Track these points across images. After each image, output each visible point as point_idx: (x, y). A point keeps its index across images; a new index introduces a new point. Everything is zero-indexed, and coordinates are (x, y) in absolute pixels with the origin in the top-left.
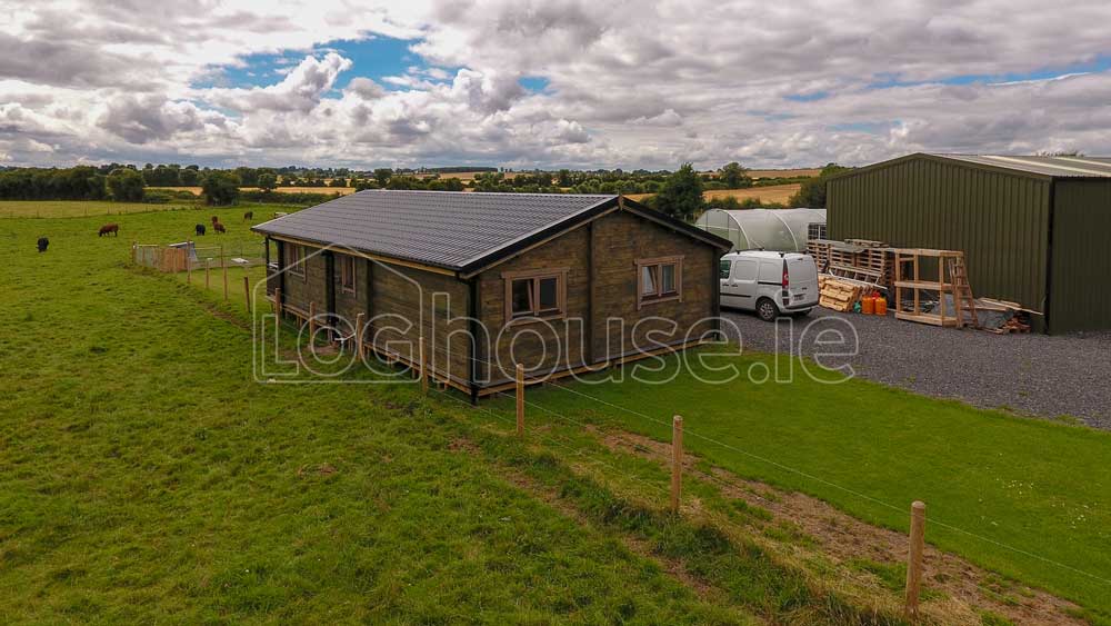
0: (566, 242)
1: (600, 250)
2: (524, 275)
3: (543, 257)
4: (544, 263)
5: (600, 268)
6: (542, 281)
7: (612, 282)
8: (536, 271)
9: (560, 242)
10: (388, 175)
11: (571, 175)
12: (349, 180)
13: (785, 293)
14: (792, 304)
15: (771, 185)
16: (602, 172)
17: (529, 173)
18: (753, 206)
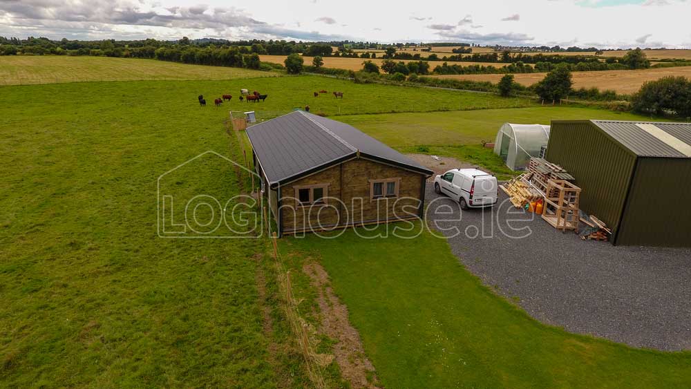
0: (328, 172)
1: (348, 176)
2: (305, 187)
3: (315, 179)
4: (316, 182)
5: (347, 184)
6: (314, 190)
7: (356, 190)
8: (311, 185)
9: (324, 173)
10: (394, 51)
11: (511, 55)
12: (371, 54)
13: (471, 197)
14: (474, 203)
15: (666, 67)
16: (543, 48)
17: (492, 47)
18: (610, 96)
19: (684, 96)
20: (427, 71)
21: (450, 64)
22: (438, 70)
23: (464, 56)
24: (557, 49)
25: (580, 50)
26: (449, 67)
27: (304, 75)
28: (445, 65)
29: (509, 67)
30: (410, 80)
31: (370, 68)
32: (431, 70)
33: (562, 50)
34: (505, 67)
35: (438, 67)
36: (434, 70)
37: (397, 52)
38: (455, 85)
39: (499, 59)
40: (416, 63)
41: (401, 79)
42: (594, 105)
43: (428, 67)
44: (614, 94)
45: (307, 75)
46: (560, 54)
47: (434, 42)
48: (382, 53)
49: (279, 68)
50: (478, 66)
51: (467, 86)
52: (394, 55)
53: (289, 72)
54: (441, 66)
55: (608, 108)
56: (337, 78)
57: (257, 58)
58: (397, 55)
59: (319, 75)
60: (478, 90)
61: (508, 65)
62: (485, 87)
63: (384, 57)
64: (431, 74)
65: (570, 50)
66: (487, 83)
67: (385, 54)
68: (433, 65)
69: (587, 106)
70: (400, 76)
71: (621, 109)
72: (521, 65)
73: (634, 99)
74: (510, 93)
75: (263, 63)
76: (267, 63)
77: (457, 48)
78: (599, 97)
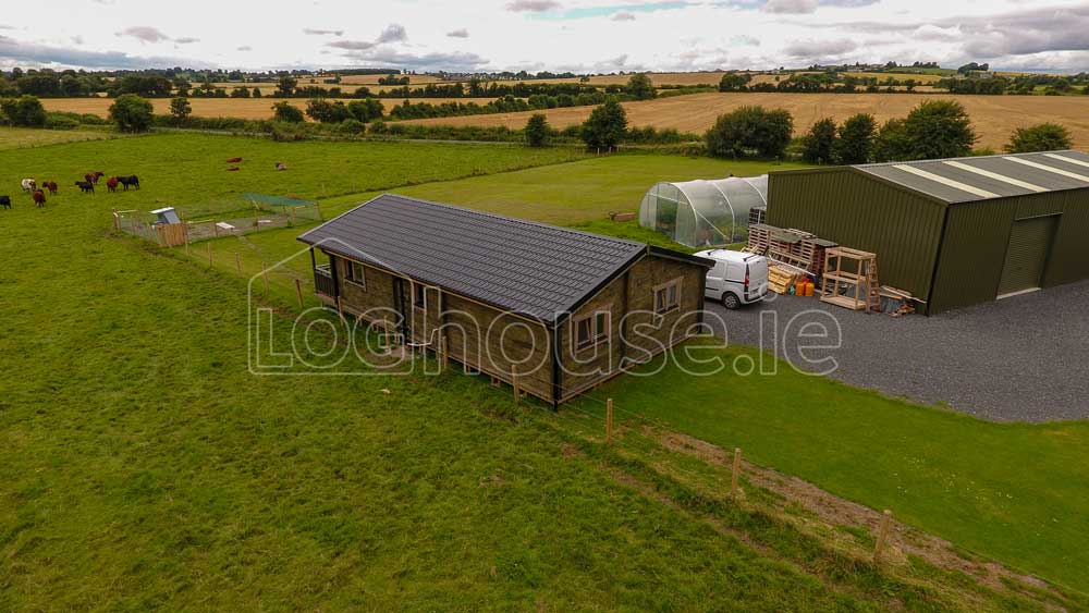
1: (631, 287)
3: (597, 301)
4: (598, 304)
5: (631, 299)
7: (638, 306)
10: (293, 84)
11: (482, 85)
12: (251, 91)
13: (746, 289)
14: (750, 297)
15: (673, 95)
16: (506, 74)
17: (434, 75)
18: (669, 137)
19: (766, 130)
20: (381, 115)
21: (414, 102)
22: (397, 113)
23: (413, 90)
24: (523, 75)
25: (553, 77)
26: (413, 107)
27: (161, 133)
28: (406, 103)
29: (497, 103)
30: (375, 130)
31: (287, 114)
32: (386, 113)
33: (531, 77)
34: (491, 103)
35: (397, 107)
36: (392, 113)
37: (298, 85)
38: (453, 135)
39: (465, 92)
40: (362, 102)
41: (359, 129)
42: (659, 150)
43: (382, 108)
44: (675, 133)
45: (166, 133)
46: (527, 82)
47: (343, 68)
48: (269, 89)
49: (92, 122)
50: (455, 103)
51: (474, 135)
52: (294, 91)
53: (122, 129)
54: (402, 105)
55: (678, 152)
56: (235, 135)
57: (37, 106)
58: (299, 90)
59: (190, 130)
60: (493, 139)
61: (494, 100)
62: (501, 134)
63: (277, 95)
64: (389, 119)
65: (541, 76)
66: (503, 129)
67: (278, 89)
68: (389, 105)
69: (652, 152)
70: (355, 125)
71: (694, 153)
72: (512, 100)
73: (710, 136)
74: (543, 142)
75: (50, 114)
76: (59, 114)
77: (385, 77)
78: (659, 139)
